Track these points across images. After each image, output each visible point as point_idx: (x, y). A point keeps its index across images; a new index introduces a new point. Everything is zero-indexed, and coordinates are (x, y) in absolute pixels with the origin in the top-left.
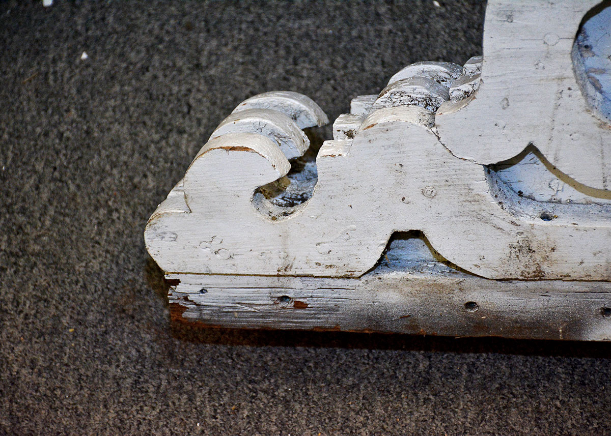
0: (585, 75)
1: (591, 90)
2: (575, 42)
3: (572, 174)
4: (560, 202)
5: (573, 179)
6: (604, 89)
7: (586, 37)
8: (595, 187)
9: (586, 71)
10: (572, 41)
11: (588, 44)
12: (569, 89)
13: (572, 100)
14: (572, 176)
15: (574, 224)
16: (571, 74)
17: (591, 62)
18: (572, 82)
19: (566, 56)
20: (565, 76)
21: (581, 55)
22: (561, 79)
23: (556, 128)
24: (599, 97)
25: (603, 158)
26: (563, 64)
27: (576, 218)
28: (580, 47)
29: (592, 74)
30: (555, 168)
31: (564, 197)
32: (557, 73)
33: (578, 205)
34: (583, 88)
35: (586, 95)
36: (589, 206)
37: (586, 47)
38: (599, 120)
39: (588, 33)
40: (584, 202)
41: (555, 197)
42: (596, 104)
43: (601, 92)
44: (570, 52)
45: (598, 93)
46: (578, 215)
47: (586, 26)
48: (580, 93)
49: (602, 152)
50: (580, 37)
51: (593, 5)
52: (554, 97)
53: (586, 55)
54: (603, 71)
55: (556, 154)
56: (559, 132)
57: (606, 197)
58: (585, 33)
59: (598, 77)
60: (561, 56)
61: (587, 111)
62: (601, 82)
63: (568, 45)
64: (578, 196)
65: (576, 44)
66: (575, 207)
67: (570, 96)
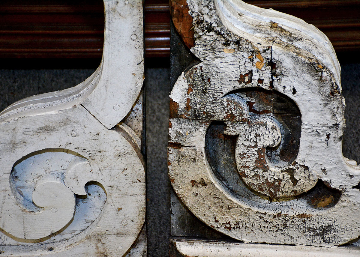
0: (15, 189)
1: (18, 195)
2: (11, 175)
3: (10, 232)
4: (5, 245)
5: (11, 235)
6: (24, 195)
7: (16, 173)
8: (20, 238)
9: (16, 187)
10: (9, 174)
11: (17, 176)
12: (9, 195)
13: (10, 200)
14: (10, 233)
15: (11, 255)
16: (10, 189)
17: (18, 183)
18: (10, 192)
19: (7, 181)
20: (6, 189)
21: (14, 181)
22: (5, 191)
23: (3, 212)
24: (22, 198)
25: (24, 225)
26: (6, 184)
27: (12, 252)
28: (13, 177)
29: (19, 189)
30: (3, 230)
31: (7, 243)
32: (3, 188)
33: (14, 246)
34: (15, 194)
35: (16, 198)
36: (18, 246)
37: (16, 177)
38: (22, 208)
39: (16, 171)
40: (16, 245)
41: (3, 243)
42: (21, 201)
43: (23, 196)
44: (8, 179)
45: (21, 197)
46: (13, 250)
47: (15, 168)
48: (13, 197)
49: (23, 222)
50: (13, 173)
51: (18, 159)
52: (2, 198)
53: (16, 180)
54: (23, 187)
55: (3, 224)
56: (4, 214)
57: (25, 242)
58: (15, 171)
59: (21, 190)
60: (5, 181)
61: (17, 204)
62: (23, 192)
63: (8, 176)
64: (13, 242)
65: (11, 176)
66: (12, 247)
67: (9, 198)
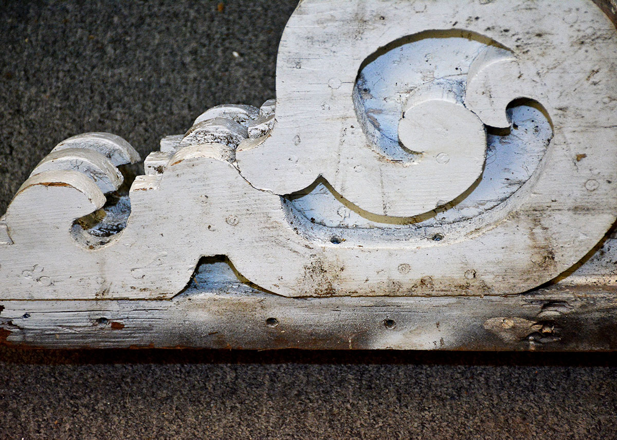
0: (364, 115)
1: (371, 128)
2: (355, 86)
3: (357, 202)
4: (347, 227)
5: (358, 206)
6: (381, 127)
7: (364, 82)
8: (377, 213)
9: (366, 110)
10: (353, 84)
11: (367, 88)
12: (352, 127)
13: (355, 137)
14: (356, 204)
15: (360, 246)
16: (354, 114)
17: (370, 103)
18: (354, 121)
19: (348, 98)
20: (347, 116)
21: (361, 97)
22: (345, 118)
23: (341, 162)
24: (378, 134)
25: (383, 188)
26: (345, 104)
27: (362, 241)
28: (360, 90)
29: (372, 114)
30: (342, 197)
31: (350, 222)
32: (342, 113)
33: (363, 230)
34: (364, 126)
35: (366, 132)
36: (372, 230)
37: (365, 90)
38: (378, 154)
39: (366, 78)
40: (368, 227)
41: (343, 223)
42: (375, 140)
43: (379, 130)
44: (351, 94)
45: (376, 131)
46: (362, 238)
47: (363, 71)
48: (361, 130)
49: (382, 182)
50: (360, 82)
51: (369, 54)
52: (339, 134)
53: (365, 97)
54: (380, 112)
55: (342, 184)
56: (344, 165)
57: (386, 222)
58: (363, 78)
59: (376, 116)
60: (344, 98)
61: (368, 146)
62: (379, 121)
63: (349, 88)
64: (362, 221)
65: (356, 88)
66: (360, 231)
67: (353, 133)
